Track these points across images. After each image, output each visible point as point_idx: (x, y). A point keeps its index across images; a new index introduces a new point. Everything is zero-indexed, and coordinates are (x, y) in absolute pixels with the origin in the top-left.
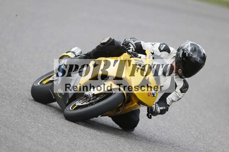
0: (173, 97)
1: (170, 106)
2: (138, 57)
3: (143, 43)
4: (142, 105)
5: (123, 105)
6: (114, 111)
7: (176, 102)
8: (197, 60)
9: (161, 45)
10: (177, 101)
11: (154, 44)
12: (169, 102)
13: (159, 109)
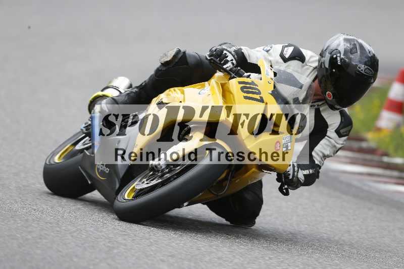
0: (325, 149)
2: (244, 77)
3: (246, 50)
4: (266, 171)
5: (229, 175)
6: (213, 192)
7: (331, 156)
8: (360, 69)
9: (283, 48)
10: (334, 154)
11: (268, 48)
12: (319, 159)
13: (301, 174)
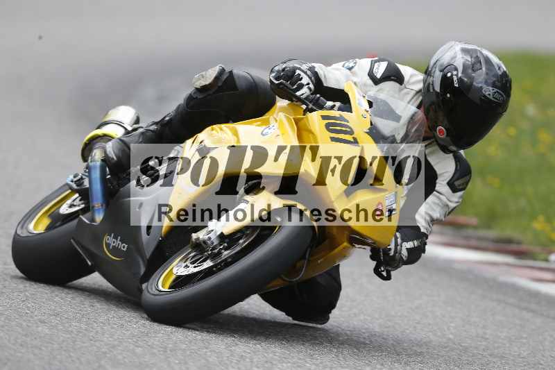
1: (429, 237)
3: (320, 69)
8: (486, 94)
9: (373, 63)
11: (351, 65)
12: (425, 224)
13: (405, 248)
